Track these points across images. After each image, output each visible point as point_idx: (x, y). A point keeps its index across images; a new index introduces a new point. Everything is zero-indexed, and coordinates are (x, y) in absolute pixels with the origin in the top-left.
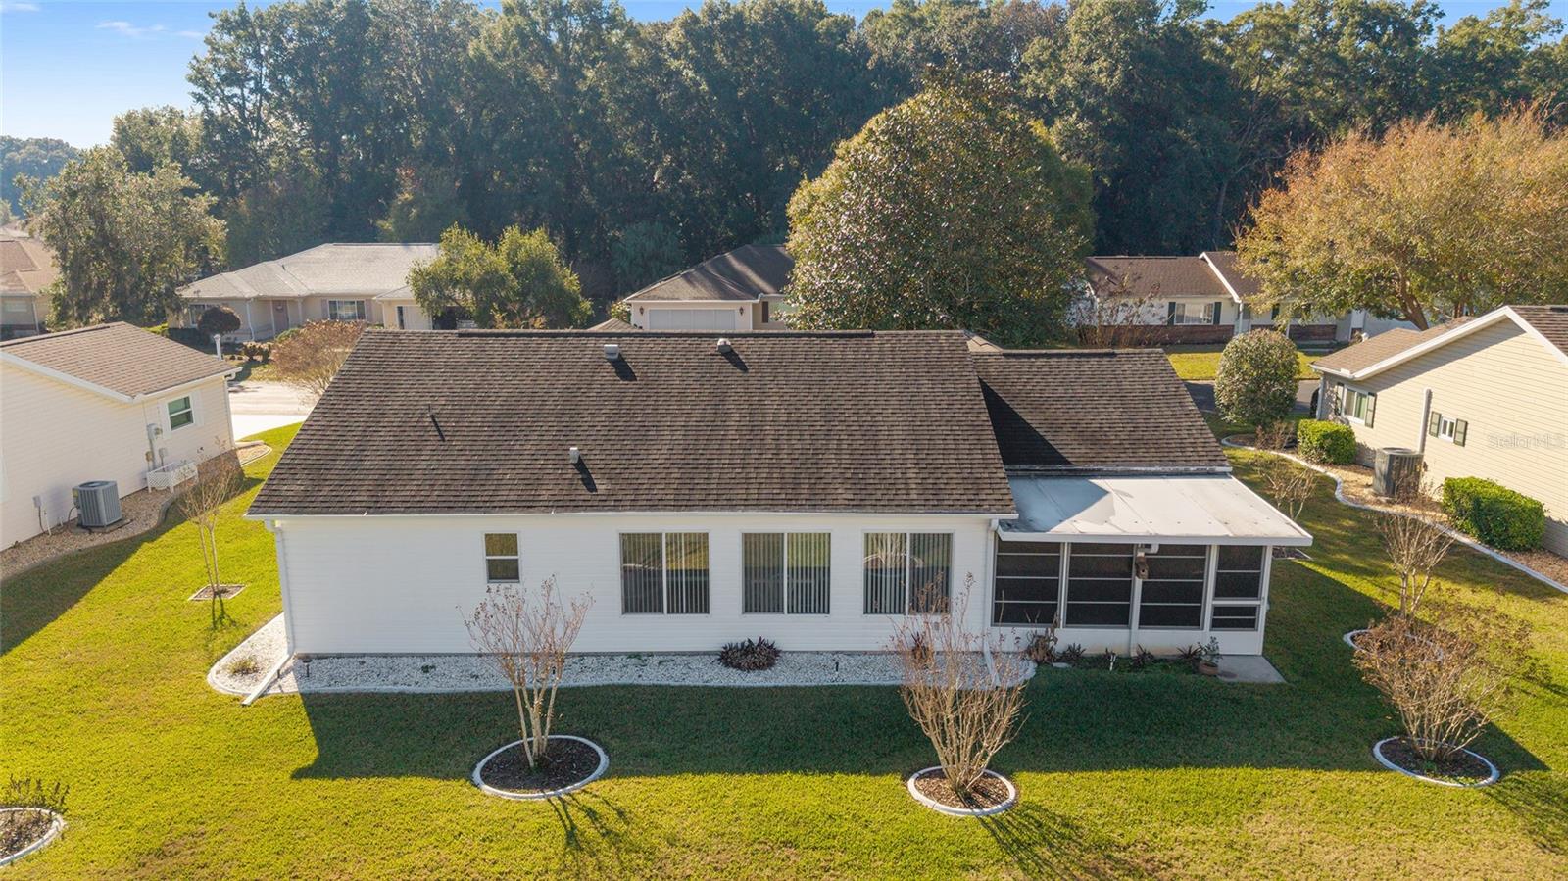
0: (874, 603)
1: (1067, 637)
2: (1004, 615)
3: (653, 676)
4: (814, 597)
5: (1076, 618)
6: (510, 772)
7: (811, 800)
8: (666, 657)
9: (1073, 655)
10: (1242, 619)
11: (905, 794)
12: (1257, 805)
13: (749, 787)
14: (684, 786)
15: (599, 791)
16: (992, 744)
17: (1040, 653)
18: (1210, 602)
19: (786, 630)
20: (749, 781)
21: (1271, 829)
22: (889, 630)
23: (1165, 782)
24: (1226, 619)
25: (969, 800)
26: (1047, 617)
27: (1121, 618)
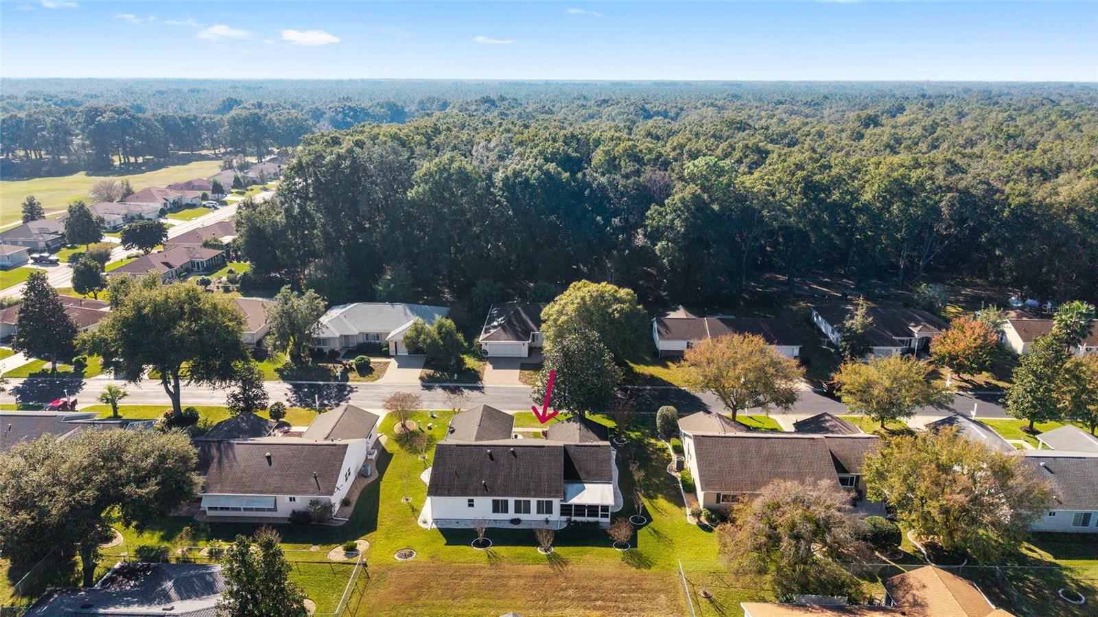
0: (539, 512)
1: (574, 518)
2: (562, 514)
3: (498, 526)
4: (528, 511)
5: (575, 515)
6: (477, 545)
7: (523, 551)
8: (501, 521)
9: (575, 522)
10: (606, 516)
11: (537, 552)
12: (586, 553)
13: (513, 548)
14: (504, 548)
15: (492, 549)
16: (550, 543)
17: (569, 521)
18: (600, 513)
19: (522, 516)
20: (514, 547)
21: (587, 557)
22: (543, 517)
23: (571, 549)
24: (603, 516)
25: (546, 551)
26: (570, 515)
27: (584, 515)
